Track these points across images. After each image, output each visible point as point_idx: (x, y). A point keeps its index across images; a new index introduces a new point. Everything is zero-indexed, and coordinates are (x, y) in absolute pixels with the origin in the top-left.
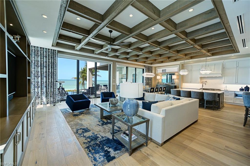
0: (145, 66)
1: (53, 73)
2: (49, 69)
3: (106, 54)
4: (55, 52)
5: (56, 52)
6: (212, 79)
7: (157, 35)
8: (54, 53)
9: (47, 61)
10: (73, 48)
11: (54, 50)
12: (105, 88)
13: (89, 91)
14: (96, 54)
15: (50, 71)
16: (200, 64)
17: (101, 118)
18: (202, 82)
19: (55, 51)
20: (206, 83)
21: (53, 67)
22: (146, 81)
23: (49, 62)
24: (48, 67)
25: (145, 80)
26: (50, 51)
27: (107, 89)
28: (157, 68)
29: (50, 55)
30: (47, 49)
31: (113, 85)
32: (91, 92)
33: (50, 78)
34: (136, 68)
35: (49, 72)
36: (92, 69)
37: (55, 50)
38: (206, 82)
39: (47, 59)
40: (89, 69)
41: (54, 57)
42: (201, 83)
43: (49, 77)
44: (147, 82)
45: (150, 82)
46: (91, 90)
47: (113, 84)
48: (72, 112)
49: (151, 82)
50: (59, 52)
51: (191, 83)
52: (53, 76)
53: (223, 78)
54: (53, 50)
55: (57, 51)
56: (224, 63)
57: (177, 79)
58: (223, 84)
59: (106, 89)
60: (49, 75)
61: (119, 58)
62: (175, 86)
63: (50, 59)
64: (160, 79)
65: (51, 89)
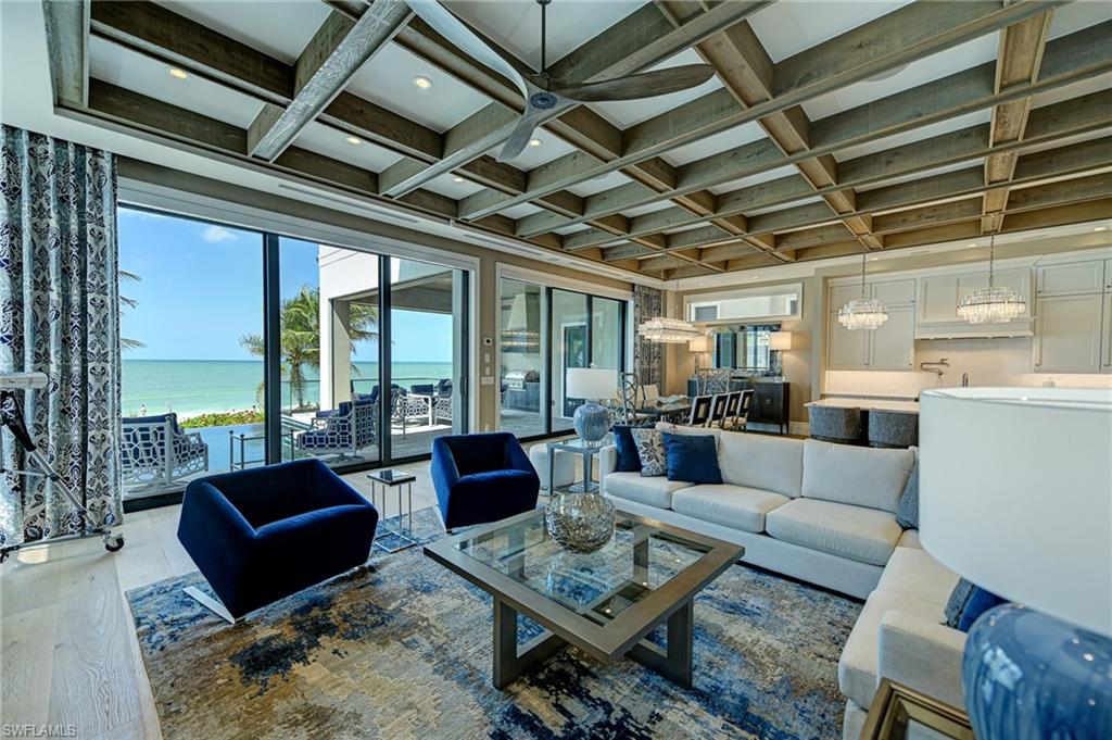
0: (634, 285)
1: (76, 311)
2: (41, 285)
3: (451, 208)
4: (97, 168)
5: (106, 164)
6: (972, 349)
7: (860, 46)
8: (89, 169)
9: (26, 225)
10: (231, 140)
11: (80, 149)
12: (426, 400)
13: (344, 427)
14: (388, 200)
15: (54, 296)
16: (918, 276)
17: (503, 685)
18: (923, 364)
19: (89, 156)
20: (942, 368)
21: (82, 274)
22: (638, 360)
23: (39, 231)
24: (36, 272)
25: (636, 357)
26: (51, 148)
27: (433, 405)
28: (685, 297)
29: (51, 180)
30: (25, 137)
31: (481, 385)
32: (353, 433)
33: (52, 352)
34: (590, 297)
35: (40, 303)
36: (348, 302)
37: (95, 152)
38: (942, 362)
39: (19, 212)
40: (332, 301)
41: (89, 198)
42: (915, 370)
43: (46, 340)
44: (645, 366)
45: (655, 365)
46: (353, 422)
47: (485, 381)
48: (232, 620)
49: (662, 369)
50: (124, 164)
51: (868, 370)
52: (76, 336)
53: (1036, 341)
54: (71, 148)
55: (108, 157)
56: (1040, 270)
57: (794, 349)
58: (1036, 372)
59: (430, 406)
60: (46, 324)
61: (517, 235)
62: (784, 384)
63: (52, 214)
64: (703, 353)
65: (63, 431)
